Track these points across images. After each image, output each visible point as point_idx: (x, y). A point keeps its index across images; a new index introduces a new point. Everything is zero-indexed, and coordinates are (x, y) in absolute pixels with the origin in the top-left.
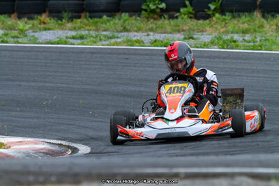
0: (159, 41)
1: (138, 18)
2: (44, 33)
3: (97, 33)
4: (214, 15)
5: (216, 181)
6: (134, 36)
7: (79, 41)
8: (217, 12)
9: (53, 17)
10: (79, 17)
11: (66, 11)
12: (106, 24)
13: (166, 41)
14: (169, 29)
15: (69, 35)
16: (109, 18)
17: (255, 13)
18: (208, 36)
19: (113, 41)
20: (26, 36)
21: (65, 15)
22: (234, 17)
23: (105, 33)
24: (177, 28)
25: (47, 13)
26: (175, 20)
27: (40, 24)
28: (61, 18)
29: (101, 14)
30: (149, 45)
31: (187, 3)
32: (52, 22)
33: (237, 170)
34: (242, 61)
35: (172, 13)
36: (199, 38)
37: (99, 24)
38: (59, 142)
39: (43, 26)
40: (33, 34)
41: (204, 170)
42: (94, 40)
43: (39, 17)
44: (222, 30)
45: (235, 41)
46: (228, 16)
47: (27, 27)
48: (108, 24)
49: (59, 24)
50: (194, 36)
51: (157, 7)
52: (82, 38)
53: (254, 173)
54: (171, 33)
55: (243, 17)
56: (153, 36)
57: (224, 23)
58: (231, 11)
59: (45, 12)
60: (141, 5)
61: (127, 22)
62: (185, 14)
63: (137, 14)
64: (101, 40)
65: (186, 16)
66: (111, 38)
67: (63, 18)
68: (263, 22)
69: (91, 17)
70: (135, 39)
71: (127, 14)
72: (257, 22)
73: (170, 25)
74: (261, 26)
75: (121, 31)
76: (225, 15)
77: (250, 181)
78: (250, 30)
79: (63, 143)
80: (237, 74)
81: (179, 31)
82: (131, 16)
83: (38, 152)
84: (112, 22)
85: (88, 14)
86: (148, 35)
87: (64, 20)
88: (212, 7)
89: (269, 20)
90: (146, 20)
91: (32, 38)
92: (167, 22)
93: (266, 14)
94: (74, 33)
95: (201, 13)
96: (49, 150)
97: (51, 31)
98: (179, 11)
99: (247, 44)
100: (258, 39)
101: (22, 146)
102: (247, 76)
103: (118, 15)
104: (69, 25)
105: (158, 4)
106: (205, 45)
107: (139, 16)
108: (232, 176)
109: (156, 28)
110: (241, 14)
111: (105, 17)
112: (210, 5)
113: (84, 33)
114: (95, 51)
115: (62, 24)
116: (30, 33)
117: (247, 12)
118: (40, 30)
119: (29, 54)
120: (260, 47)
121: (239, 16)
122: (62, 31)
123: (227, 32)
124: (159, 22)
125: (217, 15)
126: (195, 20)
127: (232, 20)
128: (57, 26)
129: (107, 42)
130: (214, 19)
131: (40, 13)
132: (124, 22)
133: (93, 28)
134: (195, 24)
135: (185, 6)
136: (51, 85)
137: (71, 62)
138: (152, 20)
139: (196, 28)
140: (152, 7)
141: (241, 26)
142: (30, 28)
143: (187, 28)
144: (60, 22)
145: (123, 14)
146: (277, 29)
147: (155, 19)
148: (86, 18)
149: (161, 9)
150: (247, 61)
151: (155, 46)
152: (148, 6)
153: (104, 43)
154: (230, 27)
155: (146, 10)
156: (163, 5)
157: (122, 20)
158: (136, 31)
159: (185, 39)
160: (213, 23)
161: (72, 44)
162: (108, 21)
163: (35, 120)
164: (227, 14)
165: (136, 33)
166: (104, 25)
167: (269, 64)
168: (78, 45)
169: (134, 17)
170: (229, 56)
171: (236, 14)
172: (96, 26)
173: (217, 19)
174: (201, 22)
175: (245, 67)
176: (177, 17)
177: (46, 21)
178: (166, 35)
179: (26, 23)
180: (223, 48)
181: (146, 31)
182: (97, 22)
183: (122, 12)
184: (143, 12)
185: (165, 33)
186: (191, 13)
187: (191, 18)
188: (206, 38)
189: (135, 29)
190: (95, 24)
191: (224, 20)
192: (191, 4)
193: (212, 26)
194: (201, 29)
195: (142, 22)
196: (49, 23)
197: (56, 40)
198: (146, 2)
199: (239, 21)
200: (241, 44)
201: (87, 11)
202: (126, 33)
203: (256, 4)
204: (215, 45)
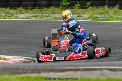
1: (58, 9)
2: (21, 15)
3: (42, 15)
4: (89, 7)
5: (95, 72)
6: (57, 16)
7: (35, 18)
8: (90, 6)
9: (24, 8)
10: (35, 8)
11: (29, 6)
12: (45, 11)
15: (31, 16)
16: (47, 9)
17: (105, 6)
18: (87, 16)
19: (49, 18)
20: (14, 16)
21: (29, 7)
22: (97, 8)
23: (45, 15)
24: (74, 12)
25: (22, 7)
26: (73, 9)
27: (19, 11)
28: (27, 9)
29: (43, 7)
31: (78, 2)
32: (24, 10)
33: (103, 67)
34: (101, 25)
35: (72, 6)
36: (83, 16)
37: (43, 11)
38: (28, 58)
39: (20, 12)
40: (16, 15)
41: (90, 68)
42: (41, 17)
43: (19, 9)
44: (92, 13)
45: (97, 17)
46: (94, 8)
47: (14, 12)
48: (46, 11)
49: (27, 11)
50: (81, 16)
51: (66, 4)
52: (36, 16)
53: (110, 68)
55: (101, 8)
57: (93, 10)
58: (96, 6)
59: (21, 6)
60: (60, 3)
61: (54, 10)
62: (77, 7)
63: (58, 7)
64: (44, 17)
65: (78, 8)
66: (48, 16)
67: (28, 9)
69: (39, 8)
70: (57, 17)
71: (54, 7)
72: (106, 10)
74: (108, 11)
75: (52, 14)
76: (93, 7)
77: (109, 72)
78: (103, 13)
79: (30, 58)
80: (99, 30)
81: (75, 14)
82: (55, 8)
83: (20, 62)
84: (48, 10)
85: (38, 7)
87: (29, 10)
88: (88, 4)
89: (111, 9)
90: (61, 9)
91: (16, 17)
93: (110, 7)
94: (33, 15)
95: (83, 7)
96: (25, 61)
97: (24, 14)
98: (75, 6)
99: (103, 18)
100: (107, 17)
101: (14, 60)
102: (103, 31)
103: (50, 7)
104: (31, 11)
105: (67, 3)
106: (86, 19)
107: (59, 8)
108: (101, 69)
110: (100, 7)
111: (45, 8)
112: (87, 3)
114: (41, 22)
115: (28, 11)
116: (15, 15)
117: (102, 6)
118: (19, 13)
119: (15, 23)
120: (108, 20)
121: (99, 8)
122: (28, 14)
123: (94, 14)
125: (90, 7)
126: (81, 9)
129: (46, 18)
130: (89, 8)
131: (19, 7)
133: (41, 13)
134: (81, 11)
135: (77, 4)
136: (24, 35)
137: (32, 26)
138: (64, 9)
139: (82, 12)
140: (64, 4)
141: (100, 11)
142: (15, 13)
143: (78, 12)
144: (27, 10)
145: (52, 7)
146: (114, 13)
148: (37, 9)
149: (68, 5)
150: (103, 25)
152: (62, 4)
153: (45, 18)
154: (95, 12)
155: (61, 5)
156: (68, 3)
157: (52, 10)
158: (58, 14)
159: (78, 17)
160: (88, 10)
161: (32, 19)
162: (47, 10)
163: (18, 49)
164: (94, 7)
165: (58, 15)
166: (45, 12)
167: (112, 26)
168: (34, 19)
169: (57, 8)
170: (95, 23)
171: (98, 7)
172: (42, 12)
174: (84, 10)
175: (102, 28)
176: (74, 8)
177: (21, 10)
179: (13, 11)
180: (93, 20)
182: (42, 10)
183: (52, 6)
184: (60, 6)
186: (79, 6)
187: (80, 8)
188: (86, 16)
189: (57, 13)
190: (41, 11)
191: (93, 9)
192: (80, 3)
193: (88, 12)
194: (84, 13)
195: (60, 10)
196: (22, 11)
197: (26, 17)
198: (61, 2)
199: (99, 9)
200: (100, 18)
201: (38, 6)
202: (54, 15)
203: (106, 2)
204: (90, 19)
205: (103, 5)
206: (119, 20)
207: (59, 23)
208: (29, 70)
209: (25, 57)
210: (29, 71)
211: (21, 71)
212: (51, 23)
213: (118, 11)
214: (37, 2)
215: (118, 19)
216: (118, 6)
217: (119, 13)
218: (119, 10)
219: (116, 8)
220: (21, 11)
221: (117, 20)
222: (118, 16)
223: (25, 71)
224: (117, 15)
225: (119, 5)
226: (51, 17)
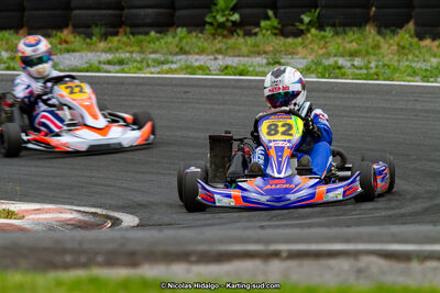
0: (231, 67)
1: (200, 35)
2: (67, 56)
3: (143, 56)
4: (309, 31)
5: (332, 262)
6: (196, 60)
7: (117, 68)
8: (313, 27)
9: (79, 34)
10: (116, 34)
11: (97, 25)
12: (154, 43)
13: (241, 67)
14: (245, 50)
15: (102, 59)
16: (158, 35)
17: (367, 28)
18: (301, 61)
19: (165, 67)
21: (96, 30)
22: (337, 34)
23: (153, 56)
24: (256, 49)
25: (70, 28)
26: (253, 37)
27: (60, 43)
28: (89, 36)
29: (146, 29)
30: (217, 72)
31: (270, 13)
32: (77, 41)
33: (361, 247)
34: (351, 96)
35: (248, 28)
37: (145, 44)
38: (93, 210)
39: (64, 46)
41: (314, 247)
42: (139, 65)
43: (59, 34)
44: (321, 52)
45: (339, 68)
46: (329, 32)
48: (158, 43)
49: (87, 44)
50: (282, 61)
51: (227, 20)
52: (121, 62)
53: (386, 251)
54: (248, 56)
55: (351, 34)
56: (223, 61)
57: (322, 42)
58: (333, 25)
59: (66, 26)
60: (205, 15)
61: (184, 41)
62: (267, 30)
63: (199, 29)
64: (148, 66)
65: (269, 32)
66: (163, 63)
67: (93, 35)
68: (378, 41)
69: (133, 34)
70: (197, 64)
71: (185, 29)
72: (370, 40)
73: (246, 45)
74: (377, 47)
75: (177, 54)
76: (325, 31)
77: (382, 262)
78: (361, 51)
79: (99, 211)
80: (344, 113)
81: (259, 54)
82: (189, 32)
83: (65, 223)
84: (162, 41)
85: (128, 30)
86: (216, 59)
87: (94, 38)
88: (306, 19)
89: (387, 38)
90: (211, 37)
92: (241, 40)
93: (383, 29)
94: (110, 57)
95: (289, 29)
96: (80, 221)
97: (78, 54)
98: (258, 25)
99: (358, 72)
100: (373, 65)
101: (41, 216)
102: (359, 117)
103: (172, 30)
104: (102, 45)
105: (229, 15)
107: (202, 32)
108: (356, 254)
109: (226, 50)
110: (347, 29)
111: (153, 34)
112: (303, 16)
113: (124, 56)
114: (141, 81)
115: (91, 44)
117: (356, 26)
118: (61, 52)
120: (377, 76)
121: (345, 33)
122: (93, 54)
123: (328, 55)
124: (231, 41)
125: (313, 31)
126: (282, 38)
127: (336, 37)
128: (84, 46)
129: (158, 69)
130: (309, 35)
131: (60, 27)
132: (181, 40)
133: (137, 49)
134: (281, 43)
135: (268, 18)
138: (220, 38)
139: (283, 49)
140: (221, 19)
141: (348, 46)
143: (271, 49)
144: (88, 40)
145: (179, 30)
146: (398, 50)
147: (224, 36)
148: (125, 34)
149: (234, 23)
150: (358, 96)
151: (226, 75)
152: (215, 17)
153: (153, 70)
154: (332, 48)
155: (211, 24)
156: (236, 17)
157: (177, 39)
158: (198, 53)
159: (269, 64)
160: (307, 42)
161: (106, 72)
162: (158, 39)
163: (58, 180)
164: (328, 29)
165: (197, 57)
166: (152, 45)
167: (390, 100)
168: (115, 73)
169: (194, 34)
170: (331, 89)
171: (340, 29)
172: (140, 46)
173: (312, 35)
174: (290, 40)
175: (357, 104)
176: (256, 34)
177: (68, 39)
178: (241, 59)
180: (323, 77)
181: (212, 53)
182: (141, 41)
183: (178, 27)
184: (207, 27)
185: (239, 56)
186: (275, 28)
187: (275, 34)
189: (197, 50)
190: (140, 43)
191: (324, 37)
192: (276, 15)
193: (305, 47)
194: (291, 50)
195: (206, 40)
196: (72, 42)
197: (85, 66)
198: (211, 12)
199: (344, 39)
200: (349, 71)
201: (127, 25)
202: (183, 57)
203: (369, 14)
204: (313, 72)
205: (358, 22)
206: (417, 78)
207: (204, 86)
208: (97, 253)
209: (82, 209)
210: (100, 259)
211: (68, 258)
212: (176, 85)
213: (411, 44)
214: (126, 11)
215: (414, 73)
216: (411, 26)
217: (417, 52)
218: (416, 40)
219: (405, 35)
220: (66, 42)
221: (409, 78)
222: (414, 65)
223: (83, 259)
224: (407, 60)
225: (416, 24)
226: (174, 66)
